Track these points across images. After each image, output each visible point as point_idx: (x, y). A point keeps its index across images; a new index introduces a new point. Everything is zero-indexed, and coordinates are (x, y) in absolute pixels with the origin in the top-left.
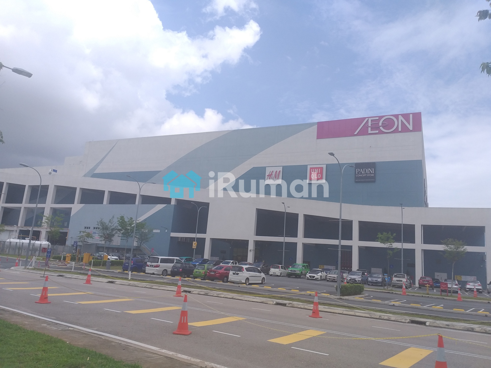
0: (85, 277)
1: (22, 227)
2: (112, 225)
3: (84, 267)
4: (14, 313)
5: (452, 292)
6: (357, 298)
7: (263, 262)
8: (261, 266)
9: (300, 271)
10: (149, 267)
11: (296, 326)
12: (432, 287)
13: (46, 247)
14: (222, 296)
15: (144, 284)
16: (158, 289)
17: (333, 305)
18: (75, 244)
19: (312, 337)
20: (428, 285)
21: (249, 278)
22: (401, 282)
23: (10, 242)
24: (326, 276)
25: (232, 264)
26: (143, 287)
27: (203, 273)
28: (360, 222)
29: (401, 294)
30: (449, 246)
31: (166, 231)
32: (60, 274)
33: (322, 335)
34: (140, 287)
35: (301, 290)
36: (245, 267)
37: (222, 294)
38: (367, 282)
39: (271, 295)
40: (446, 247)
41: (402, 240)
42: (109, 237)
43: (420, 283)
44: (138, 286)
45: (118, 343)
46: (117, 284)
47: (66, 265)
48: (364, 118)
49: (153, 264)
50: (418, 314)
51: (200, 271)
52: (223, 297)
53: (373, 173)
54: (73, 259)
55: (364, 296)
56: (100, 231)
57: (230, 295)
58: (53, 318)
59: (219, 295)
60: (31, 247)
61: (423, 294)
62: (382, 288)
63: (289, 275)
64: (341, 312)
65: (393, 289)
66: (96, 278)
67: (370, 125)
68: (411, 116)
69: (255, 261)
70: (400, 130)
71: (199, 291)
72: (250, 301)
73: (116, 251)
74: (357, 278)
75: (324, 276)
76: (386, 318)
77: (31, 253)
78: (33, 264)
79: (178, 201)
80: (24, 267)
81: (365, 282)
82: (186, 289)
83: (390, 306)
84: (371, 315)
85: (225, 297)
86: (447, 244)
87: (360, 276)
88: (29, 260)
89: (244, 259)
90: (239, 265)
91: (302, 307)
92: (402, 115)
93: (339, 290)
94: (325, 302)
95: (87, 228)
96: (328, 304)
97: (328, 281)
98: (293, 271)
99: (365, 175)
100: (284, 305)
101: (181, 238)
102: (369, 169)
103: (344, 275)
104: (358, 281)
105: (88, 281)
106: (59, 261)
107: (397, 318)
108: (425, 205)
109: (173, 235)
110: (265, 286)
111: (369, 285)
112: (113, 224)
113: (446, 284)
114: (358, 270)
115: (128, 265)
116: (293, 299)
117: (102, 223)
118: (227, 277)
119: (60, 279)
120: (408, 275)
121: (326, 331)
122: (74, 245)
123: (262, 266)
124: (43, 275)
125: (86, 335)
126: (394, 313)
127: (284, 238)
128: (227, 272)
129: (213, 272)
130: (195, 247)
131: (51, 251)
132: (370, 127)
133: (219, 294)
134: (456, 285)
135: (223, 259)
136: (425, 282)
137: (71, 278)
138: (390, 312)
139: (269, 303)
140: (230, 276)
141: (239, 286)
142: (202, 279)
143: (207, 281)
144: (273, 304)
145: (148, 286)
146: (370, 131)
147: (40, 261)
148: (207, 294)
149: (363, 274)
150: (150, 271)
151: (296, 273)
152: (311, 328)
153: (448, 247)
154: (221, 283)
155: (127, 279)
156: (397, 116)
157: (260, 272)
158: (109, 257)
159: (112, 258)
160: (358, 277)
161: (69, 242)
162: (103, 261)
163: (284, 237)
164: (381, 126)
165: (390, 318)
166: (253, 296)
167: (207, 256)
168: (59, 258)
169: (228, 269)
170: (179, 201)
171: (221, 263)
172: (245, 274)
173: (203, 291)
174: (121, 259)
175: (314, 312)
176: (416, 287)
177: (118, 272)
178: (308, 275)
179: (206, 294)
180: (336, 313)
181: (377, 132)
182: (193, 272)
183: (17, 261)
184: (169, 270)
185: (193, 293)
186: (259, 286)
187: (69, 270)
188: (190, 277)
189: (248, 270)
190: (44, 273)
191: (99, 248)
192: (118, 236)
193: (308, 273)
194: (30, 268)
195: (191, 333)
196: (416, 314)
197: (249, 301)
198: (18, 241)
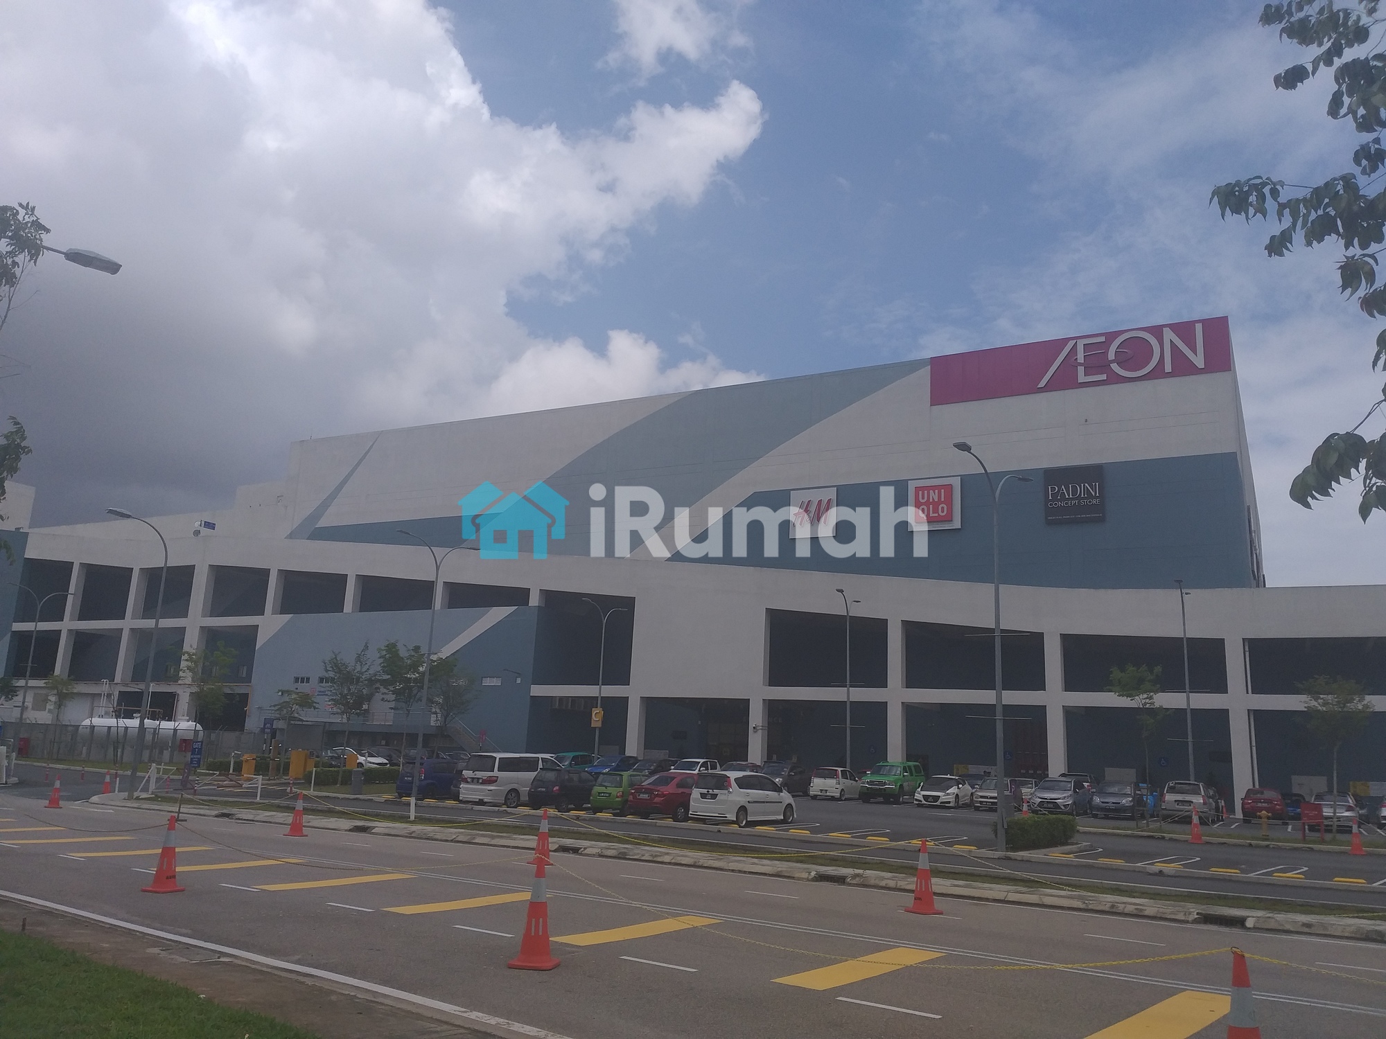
0: (288, 818)
1: (126, 685)
2: (364, 670)
3: (291, 789)
4: (77, 921)
5: (1334, 830)
6: (1055, 854)
7: (794, 760)
8: (785, 772)
9: (895, 782)
10: (468, 782)
11: (862, 937)
12: (1280, 817)
13: (190, 736)
14: (667, 859)
15: (452, 832)
16: (488, 845)
17: (980, 876)
18: (268, 725)
19: (901, 967)
20: (1264, 812)
21: (748, 806)
22: (1190, 805)
23: (93, 727)
24: (972, 794)
25: (702, 769)
26: (447, 841)
27: (617, 797)
28: (1065, 638)
29: (1187, 841)
30: (1321, 696)
31: (519, 681)
32: (225, 811)
33: (931, 961)
34: (441, 840)
35: (894, 837)
36: (733, 775)
37: (667, 854)
38: (1092, 808)
39: (804, 853)
40: (1311, 700)
41: (1187, 686)
42: (355, 704)
43: (1247, 806)
44: (435, 837)
45: (348, 994)
46: (376, 834)
47: (241, 786)
48: (1065, 341)
49: (479, 774)
50: (1225, 897)
51: (610, 790)
52: (670, 863)
53: (1098, 495)
54: (261, 768)
55: (1078, 850)
56: (331, 687)
57: (689, 856)
58: (184, 931)
59: (656, 856)
60: (149, 737)
61: (1253, 838)
62: (1132, 824)
63: (867, 796)
64: (1001, 896)
65: (1165, 826)
66: (321, 819)
67: (1081, 359)
68: (1199, 327)
69: (769, 757)
70: (1168, 368)
71: (602, 848)
72: (745, 872)
73: (383, 742)
74: (1059, 799)
75: (965, 796)
76: (1130, 909)
77: (150, 757)
78: (152, 786)
79: (548, 595)
80: (127, 793)
81: (1083, 808)
82: (568, 842)
83: (1150, 874)
84: (1086, 902)
85: (673, 861)
86: (1313, 692)
87: (1070, 793)
88: (139, 774)
89: (737, 753)
90: (722, 771)
91: (892, 884)
92: (1171, 326)
93: (1001, 832)
94: (958, 868)
95: (302, 682)
96: (967, 874)
97: (977, 809)
98: (876, 785)
99: (1073, 502)
100: (840, 880)
101: (561, 699)
102: (1086, 485)
103: (1024, 790)
104: (1064, 806)
105: (296, 829)
106: (220, 775)
107: (1161, 910)
108: (1254, 583)
109: (538, 690)
110: (792, 829)
111: (1095, 816)
112: (367, 667)
113: (1319, 808)
114: (1063, 775)
115: (410, 779)
116: (865, 863)
117: (337, 666)
118: (687, 807)
119: (225, 826)
120: (1208, 785)
121: (947, 950)
122: (264, 728)
123: (789, 773)
124: (177, 814)
125: (265, 975)
126: (1154, 896)
127: (848, 690)
128: (684, 793)
129: (644, 793)
130: (599, 725)
131: (201, 749)
132: (1081, 364)
133: (658, 854)
134: (1349, 809)
135: (680, 755)
136: (1260, 805)
137: (253, 821)
138: (1143, 893)
139: (797, 875)
140: (692, 803)
141: (720, 831)
142: (615, 815)
143: (629, 818)
144: (808, 880)
145: (459, 839)
146: (1082, 378)
147: (169, 777)
148: (625, 854)
149: (1078, 785)
150: (471, 794)
151: (885, 789)
152: (902, 943)
153: (1316, 700)
154: (670, 822)
155: (405, 819)
156: (1157, 331)
157: (777, 789)
158: (361, 759)
159: (370, 763)
160: (1064, 795)
161: (253, 723)
162: (344, 771)
163: (848, 686)
164: (1113, 361)
165: (1141, 910)
166: (753, 857)
167: (633, 747)
168: (223, 768)
169: (686, 784)
170: (550, 597)
171: (673, 767)
172: (736, 796)
173: (613, 848)
174: (395, 763)
175: (920, 899)
176: (1237, 820)
177: (382, 800)
178: (920, 794)
179: (622, 856)
180: (987, 900)
181: (1104, 377)
182: (590, 794)
183: (108, 779)
184: (524, 790)
185: (586, 852)
186: (776, 830)
187: (247, 799)
188: (585, 808)
189: (742, 783)
190: (179, 810)
191: (333, 736)
192: (383, 699)
193: (919, 789)
194: (144, 795)
195: (557, 966)
196: (1219, 897)
197: (740, 871)
198: (112, 722)
